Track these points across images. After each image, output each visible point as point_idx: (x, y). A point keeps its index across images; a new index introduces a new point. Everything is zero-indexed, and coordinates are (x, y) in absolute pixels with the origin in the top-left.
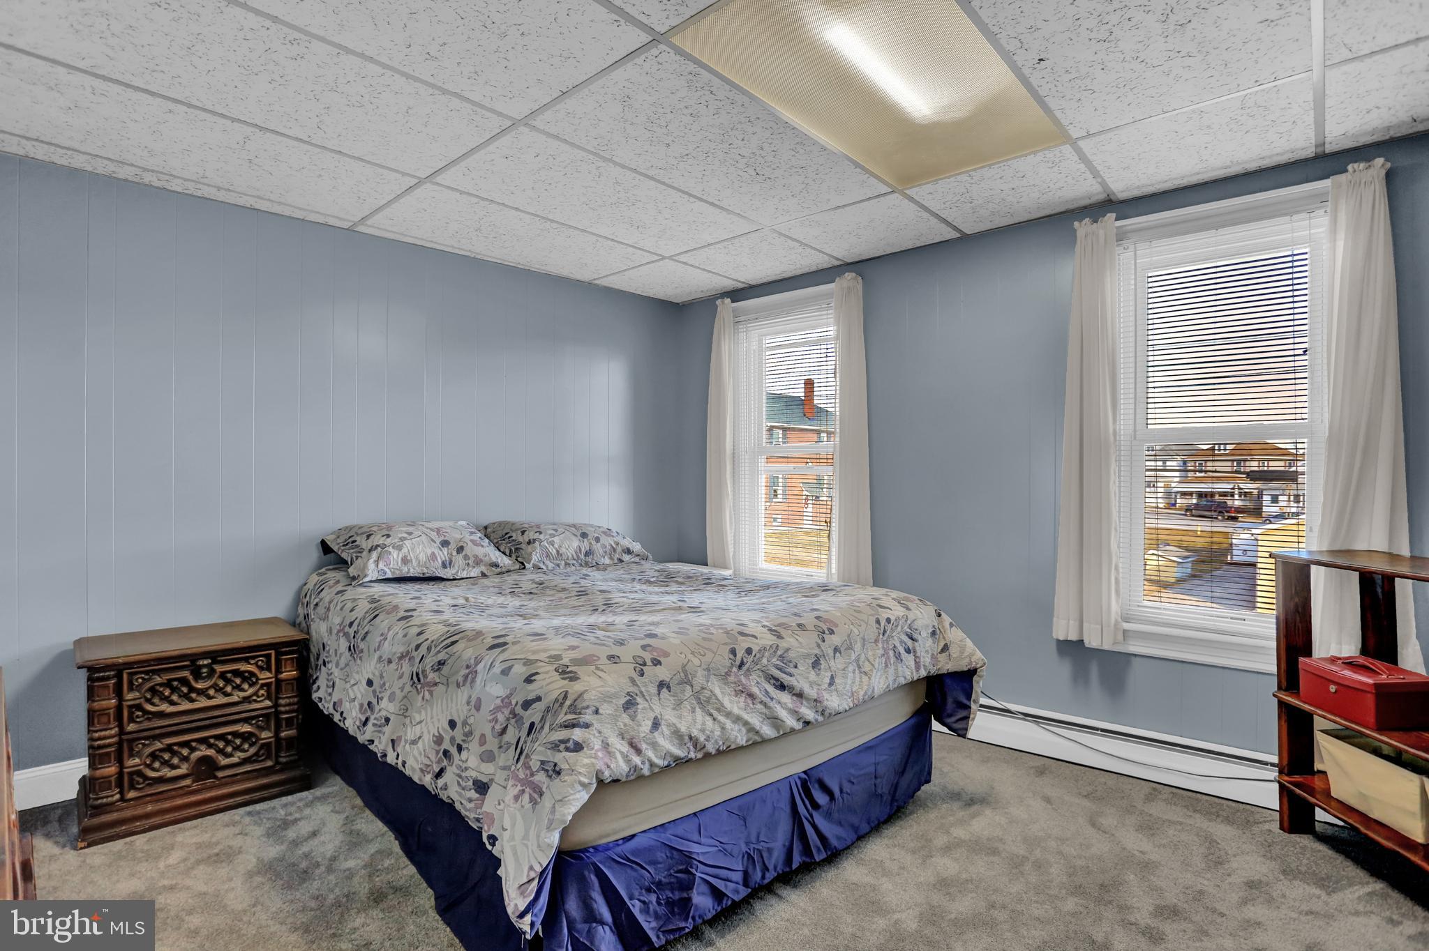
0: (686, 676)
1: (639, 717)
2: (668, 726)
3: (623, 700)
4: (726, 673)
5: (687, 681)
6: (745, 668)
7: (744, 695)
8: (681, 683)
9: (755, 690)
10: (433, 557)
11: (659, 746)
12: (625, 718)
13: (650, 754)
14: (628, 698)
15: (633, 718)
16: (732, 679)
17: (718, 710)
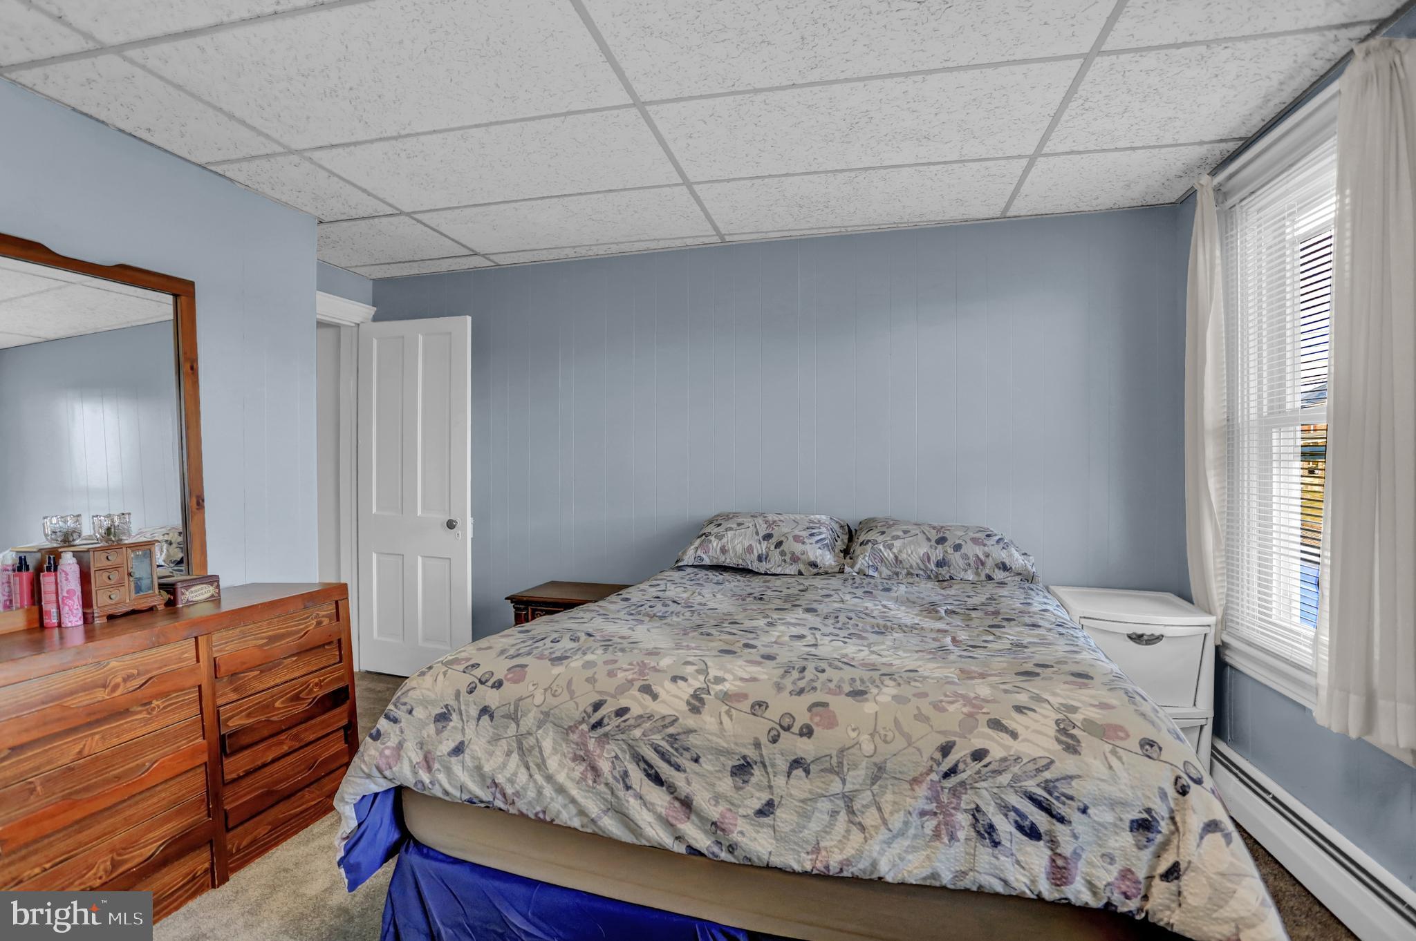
0: (516, 711)
1: (445, 734)
2: (473, 757)
3: (439, 711)
4: (570, 727)
5: (514, 717)
6: (600, 731)
7: (584, 764)
8: (507, 716)
9: (605, 766)
10: (750, 549)
11: (453, 773)
12: (431, 729)
13: (442, 777)
14: (445, 710)
15: (438, 732)
16: (574, 737)
17: (538, 766)
